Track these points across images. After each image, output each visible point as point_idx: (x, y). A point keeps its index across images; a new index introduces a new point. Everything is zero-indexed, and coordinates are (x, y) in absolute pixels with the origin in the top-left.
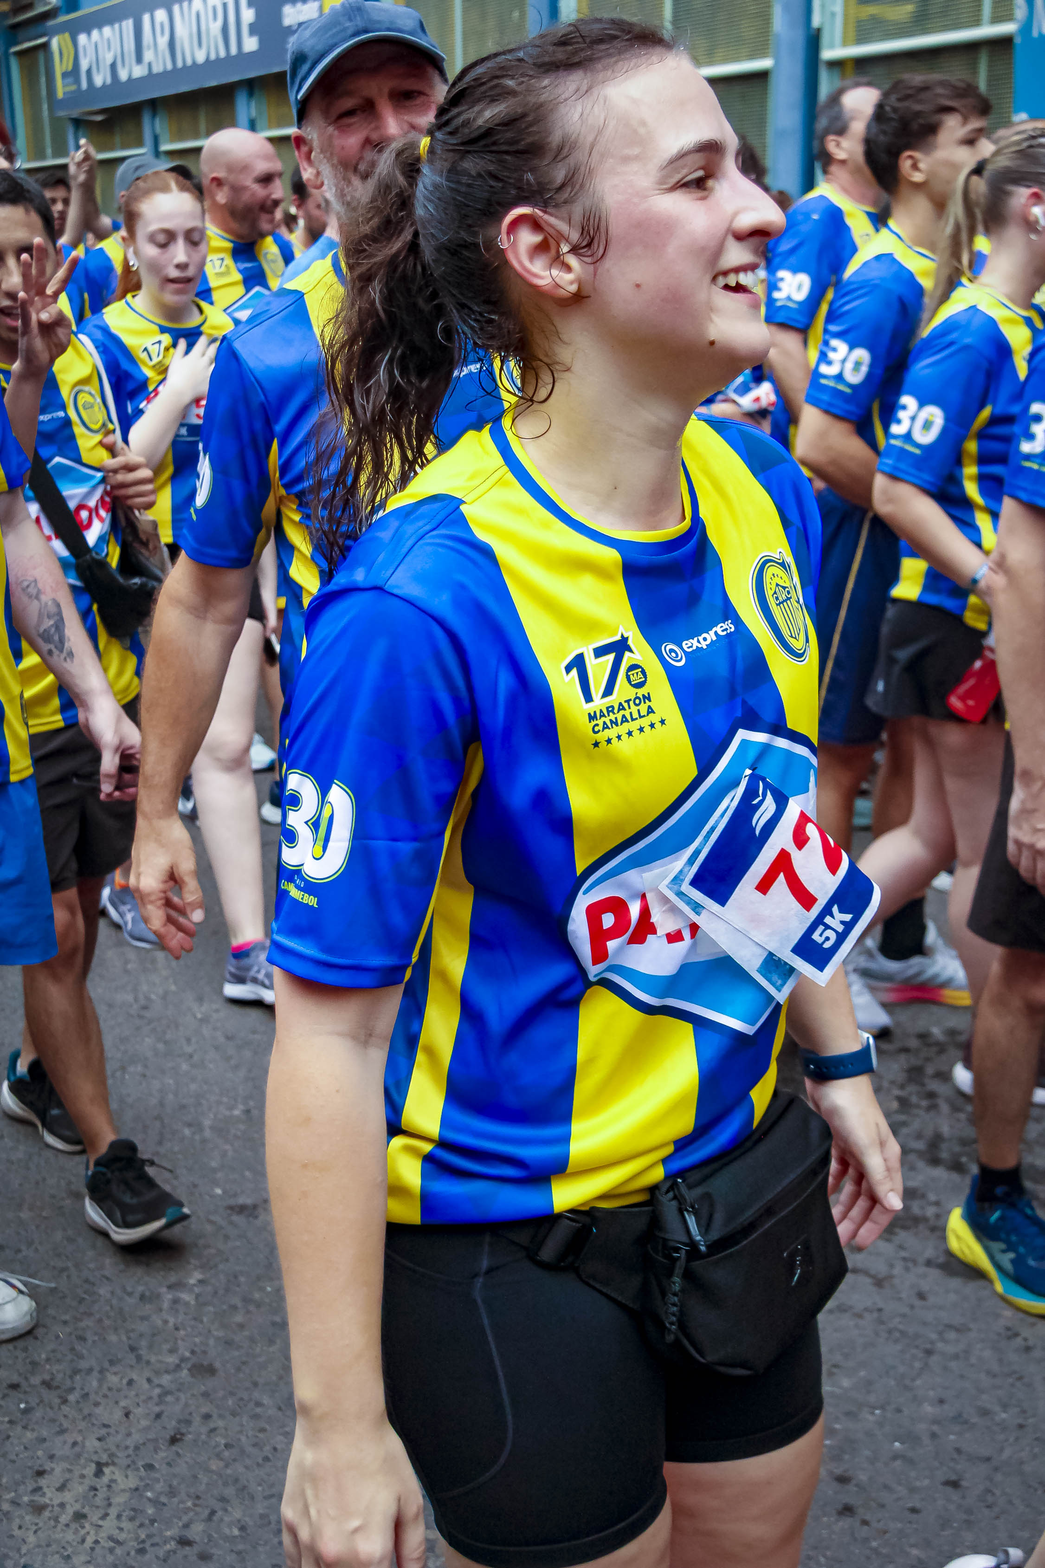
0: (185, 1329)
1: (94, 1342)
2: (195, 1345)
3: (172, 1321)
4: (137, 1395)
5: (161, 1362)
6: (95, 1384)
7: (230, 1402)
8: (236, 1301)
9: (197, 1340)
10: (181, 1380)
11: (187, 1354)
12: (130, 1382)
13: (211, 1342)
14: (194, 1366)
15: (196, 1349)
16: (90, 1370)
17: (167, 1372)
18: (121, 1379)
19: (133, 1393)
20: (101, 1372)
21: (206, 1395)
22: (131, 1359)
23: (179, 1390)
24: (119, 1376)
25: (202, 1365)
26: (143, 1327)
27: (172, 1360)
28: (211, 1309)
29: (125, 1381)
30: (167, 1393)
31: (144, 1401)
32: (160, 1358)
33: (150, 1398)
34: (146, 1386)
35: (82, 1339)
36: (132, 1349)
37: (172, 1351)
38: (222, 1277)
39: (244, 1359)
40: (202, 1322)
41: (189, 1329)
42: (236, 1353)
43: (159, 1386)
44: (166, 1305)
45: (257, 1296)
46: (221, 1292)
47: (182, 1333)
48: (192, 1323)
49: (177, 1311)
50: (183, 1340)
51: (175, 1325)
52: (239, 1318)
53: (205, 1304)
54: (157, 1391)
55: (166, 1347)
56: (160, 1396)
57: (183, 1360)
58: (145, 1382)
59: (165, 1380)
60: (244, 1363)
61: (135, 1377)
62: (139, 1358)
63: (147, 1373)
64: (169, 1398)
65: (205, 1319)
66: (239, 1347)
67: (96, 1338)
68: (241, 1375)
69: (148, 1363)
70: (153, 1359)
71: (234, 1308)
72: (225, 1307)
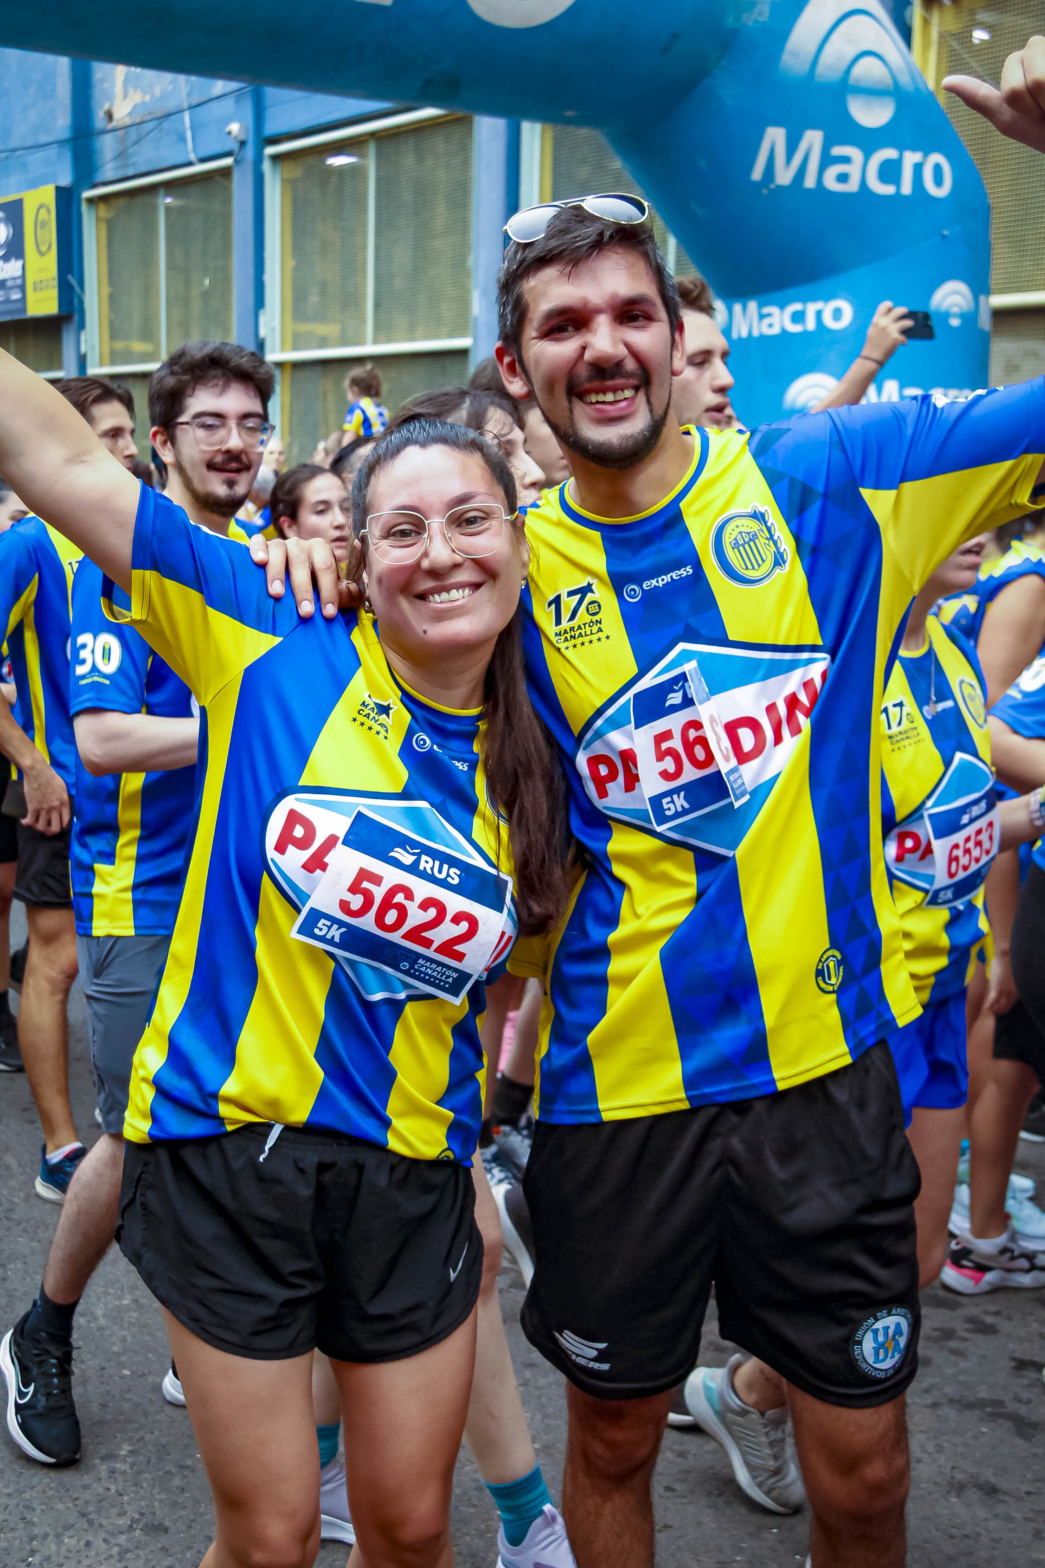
0: (127, 1495)
1: (42, 1510)
2: (142, 1508)
3: (113, 1488)
4: (97, 1554)
5: (112, 1524)
6: (53, 1547)
7: (188, 1555)
8: (170, 1467)
9: (143, 1504)
10: (136, 1539)
11: (136, 1516)
12: (88, 1544)
13: (157, 1504)
14: (146, 1525)
15: (143, 1511)
16: (46, 1535)
17: (122, 1533)
18: (79, 1541)
19: (93, 1553)
20: (58, 1536)
21: (164, 1549)
22: (83, 1523)
23: (137, 1548)
24: (76, 1538)
25: (154, 1525)
26: (87, 1495)
27: (123, 1522)
28: (147, 1475)
29: (82, 1543)
30: (127, 1551)
31: (106, 1559)
32: (111, 1521)
33: (112, 1556)
34: (104, 1546)
35: (29, 1508)
36: (84, 1515)
37: (122, 1514)
38: (150, 1447)
39: (192, 1517)
40: (142, 1487)
41: (132, 1495)
42: (183, 1513)
43: (117, 1545)
44: (103, 1475)
45: (189, 1462)
46: (153, 1461)
47: (126, 1498)
48: (133, 1488)
49: (116, 1479)
50: (128, 1504)
51: (117, 1491)
52: (177, 1482)
53: (141, 1472)
54: (115, 1550)
55: (114, 1511)
56: (120, 1554)
57: (133, 1521)
58: (101, 1542)
59: (122, 1539)
60: (193, 1521)
61: (91, 1539)
62: (91, 1523)
63: (102, 1535)
64: (128, 1555)
65: (144, 1485)
66: (184, 1508)
67: (43, 1507)
68: (193, 1532)
69: (101, 1526)
70: (104, 1522)
71: (169, 1473)
72: (160, 1473)
